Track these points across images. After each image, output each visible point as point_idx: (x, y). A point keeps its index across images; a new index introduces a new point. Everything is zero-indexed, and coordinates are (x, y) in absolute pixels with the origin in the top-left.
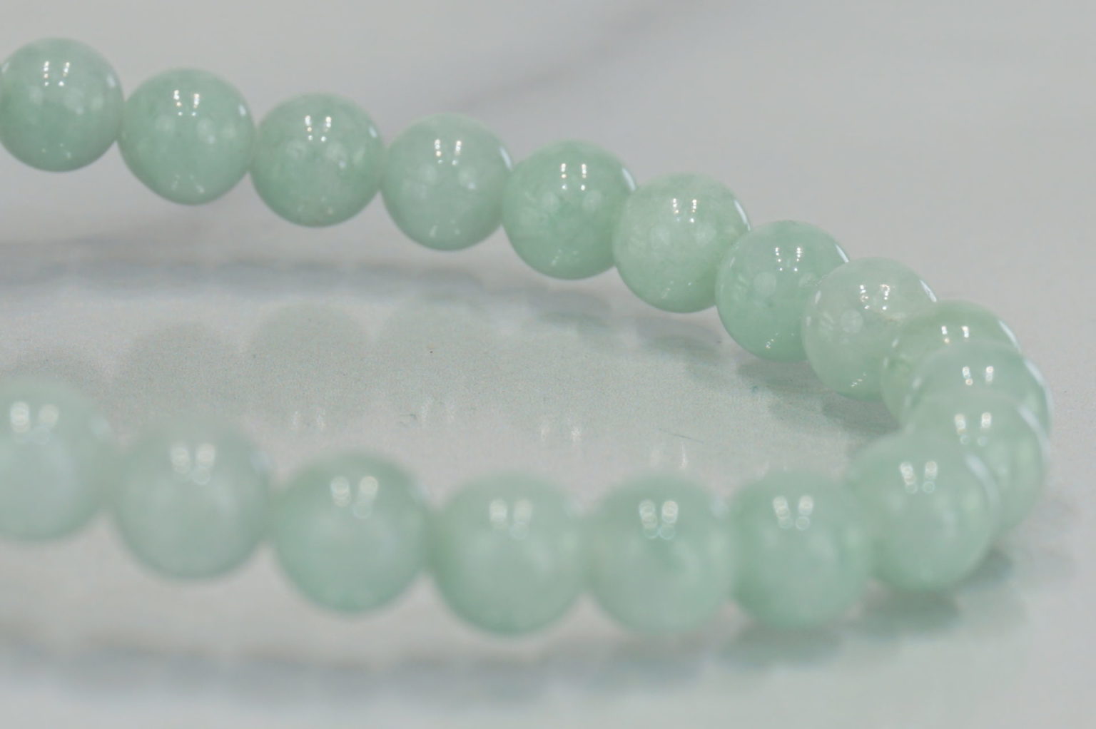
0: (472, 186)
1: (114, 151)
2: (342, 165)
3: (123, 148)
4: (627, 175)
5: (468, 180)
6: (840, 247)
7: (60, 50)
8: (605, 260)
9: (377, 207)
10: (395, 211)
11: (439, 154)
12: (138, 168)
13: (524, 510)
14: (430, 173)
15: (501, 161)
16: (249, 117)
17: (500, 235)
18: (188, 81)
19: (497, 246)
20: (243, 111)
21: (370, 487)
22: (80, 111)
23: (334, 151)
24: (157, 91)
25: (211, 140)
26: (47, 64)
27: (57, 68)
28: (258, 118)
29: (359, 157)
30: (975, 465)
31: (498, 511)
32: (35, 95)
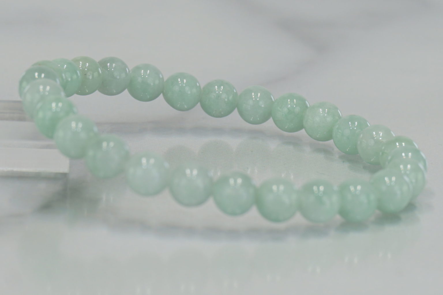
0: (263, 106)
1: (161, 96)
2: (226, 100)
3: (164, 95)
4: (307, 102)
5: (262, 104)
6: (368, 123)
7: (146, 67)
8: (300, 127)
9: (236, 110)
10: (241, 114)
11: (253, 97)
12: (169, 101)
13: (282, 188)
14: (251, 102)
15: (271, 99)
16: (200, 86)
17: (271, 120)
18: (182, 76)
19: (270, 123)
20: (198, 85)
21: (239, 181)
22: (152, 84)
23: (224, 96)
24: (173, 79)
26: (142, 71)
27: (145, 72)
28: (202, 87)
29: (231, 97)
30: (406, 179)
31: (275, 188)
32: (140, 80)
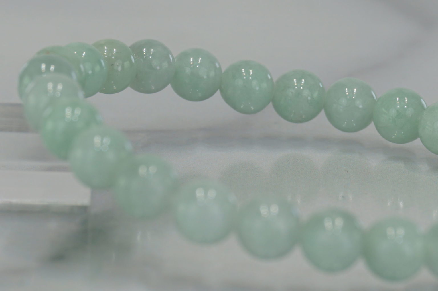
0: (361, 107)
1: (218, 93)
2: (309, 98)
3: (222, 92)
4: (423, 101)
5: (359, 104)
7: (197, 53)
8: (414, 135)
9: (322, 113)
10: (330, 117)
11: (347, 94)
12: (227, 99)
13: (401, 232)
14: (344, 101)
15: (372, 96)
16: (272, 79)
17: (372, 126)
18: (247, 65)
19: (371, 130)
20: (269, 77)
21: (339, 222)
22: (205, 77)
23: (306, 93)
24: (235, 69)
25: (257, 88)
26: (192, 59)
27: (196, 60)
28: (275, 80)
29: (316, 95)
31: (390, 232)
32: (188, 71)
